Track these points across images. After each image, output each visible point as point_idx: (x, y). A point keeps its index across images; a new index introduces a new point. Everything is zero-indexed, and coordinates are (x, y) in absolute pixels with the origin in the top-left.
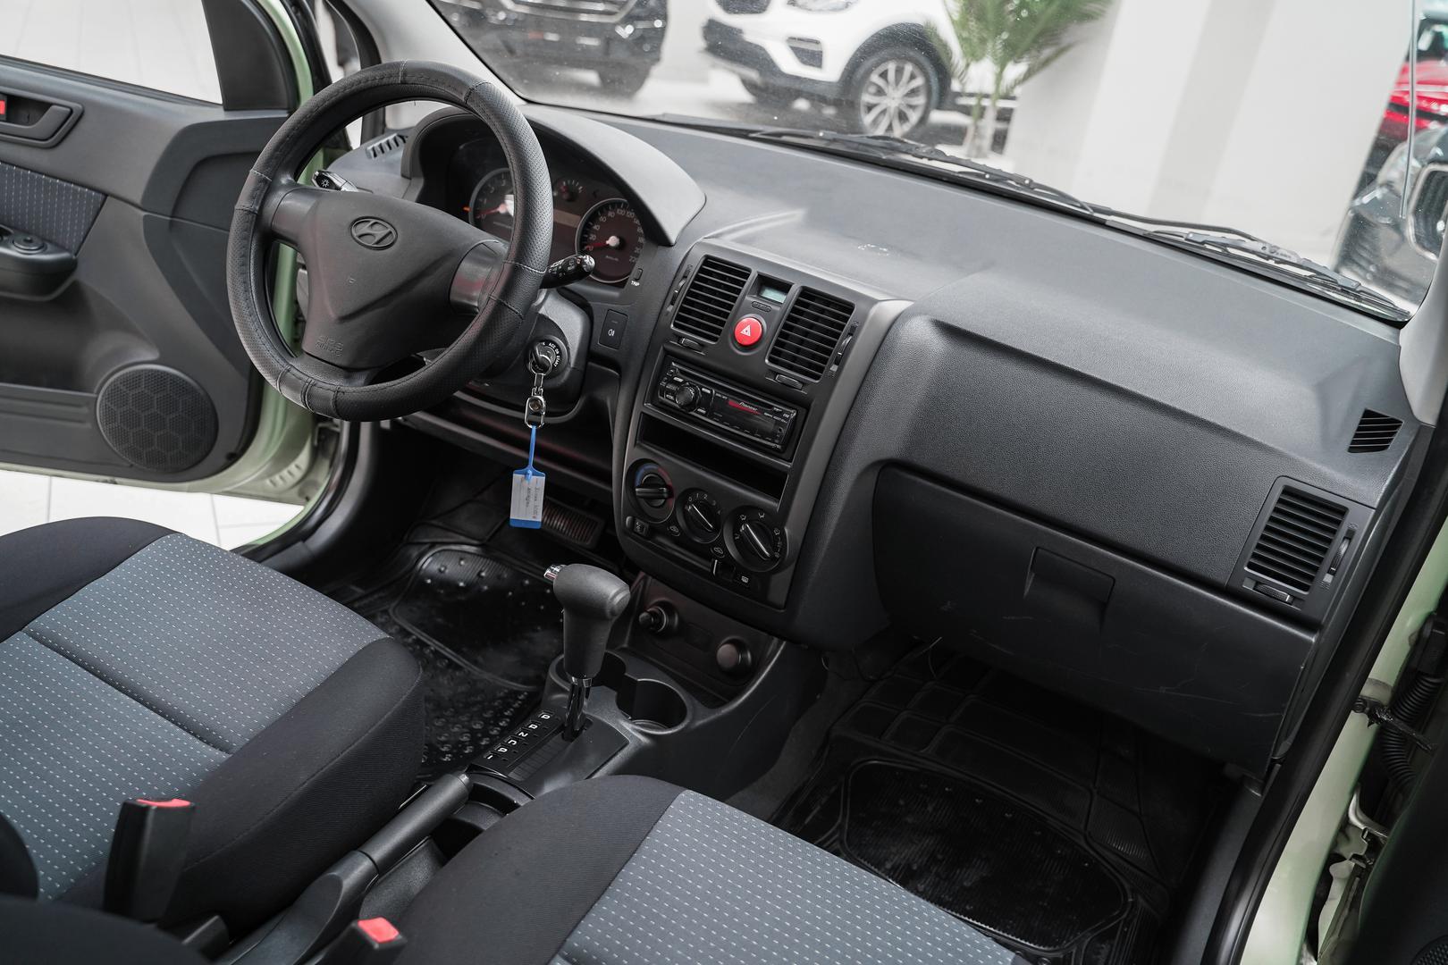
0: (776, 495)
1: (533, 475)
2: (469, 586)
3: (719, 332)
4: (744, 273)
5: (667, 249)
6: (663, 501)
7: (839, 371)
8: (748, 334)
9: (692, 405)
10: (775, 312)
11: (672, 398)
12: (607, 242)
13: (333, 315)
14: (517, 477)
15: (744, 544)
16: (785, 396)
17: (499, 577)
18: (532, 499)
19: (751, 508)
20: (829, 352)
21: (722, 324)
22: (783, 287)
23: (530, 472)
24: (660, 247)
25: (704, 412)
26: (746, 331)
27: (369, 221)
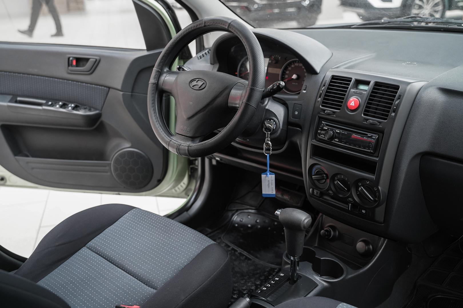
0: (372, 172)
1: (270, 174)
2: (253, 226)
3: (341, 106)
4: (349, 80)
5: (316, 76)
6: (324, 180)
7: (396, 115)
8: (353, 105)
9: (332, 138)
10: (364, 94)
11: (323, 136)
12: (292, 77)
13: (185, 117)
14: (263, 176)
15: (361, 195)
16: (372, 129)
17: (264, 222)
18: (270, 185)
19: (362, 180)
20: (390, 108)
21: (342, 102)
22: (367, 83)
24: (313, 75)
25: (337, 140)
26: (352, 104)
27: (196, 80)
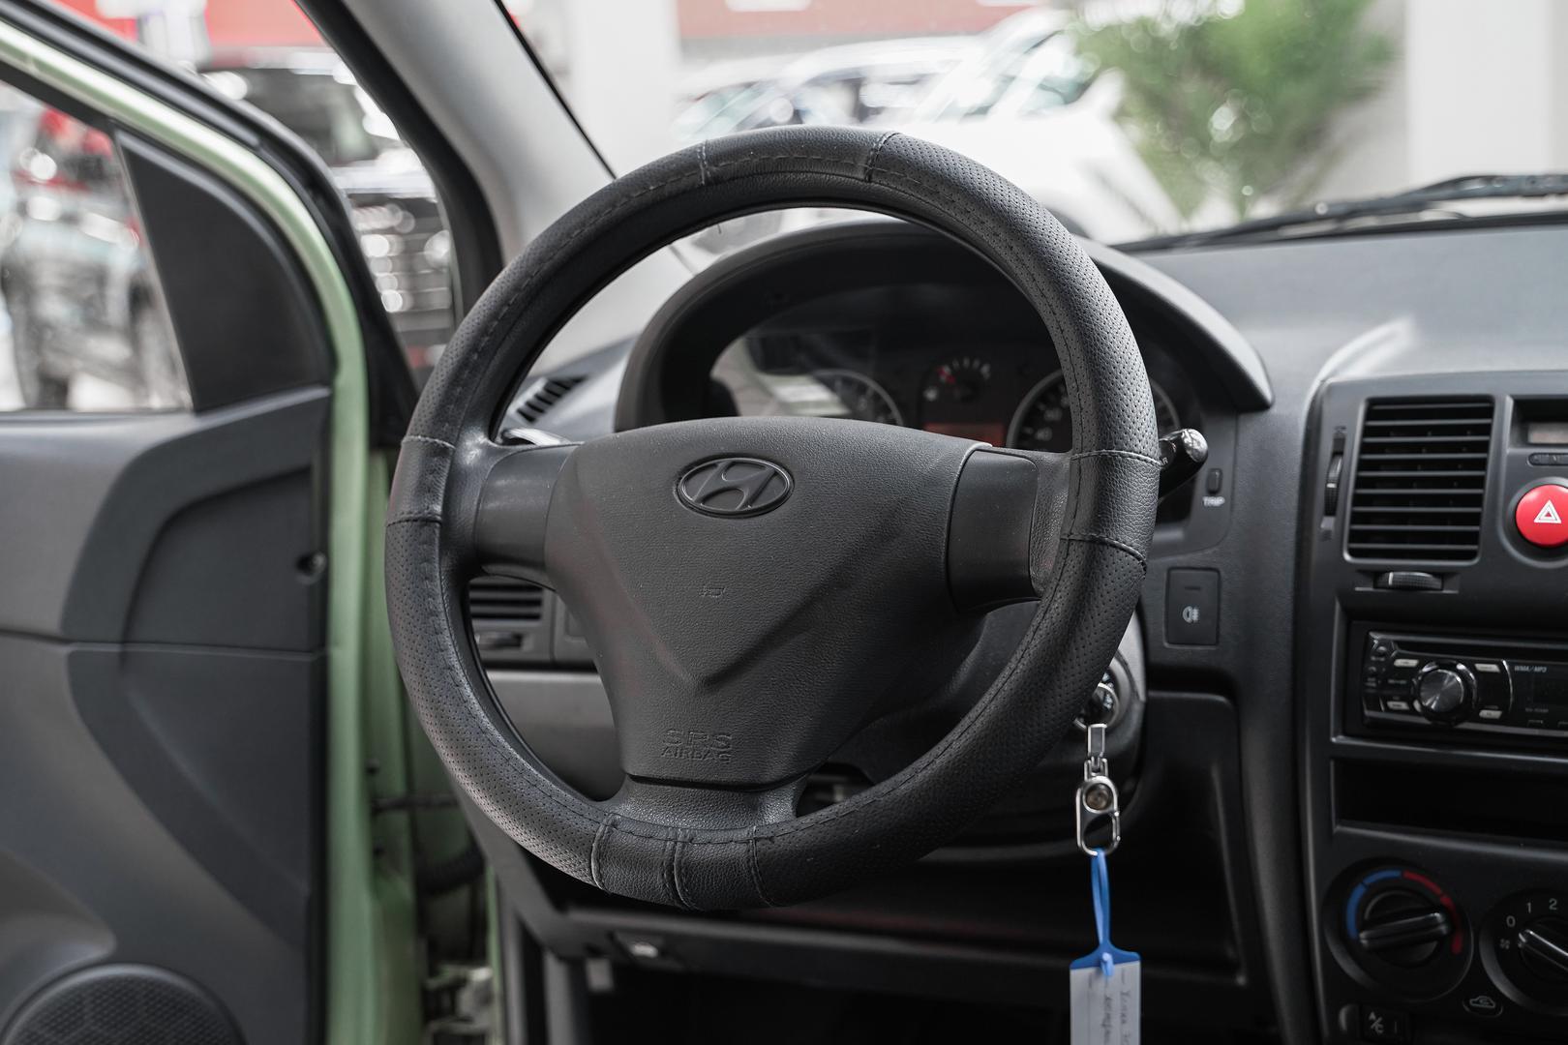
1: (1116, 962)
3: (1473, 538)
4: (1482, 407)
5: (1263, 417)
6: (1434, 945)
8: (1556, 520)
9: (1466, 708)
11: (1404, 706)
13: (687, 678)
14: (1079, 976)
18: (1116, 1021)
21: (1475, 519)
23: (1107, 957)
24: (1242, 417)
25: (1496, 714)
26: (1549, 516)
27: (715, 465)
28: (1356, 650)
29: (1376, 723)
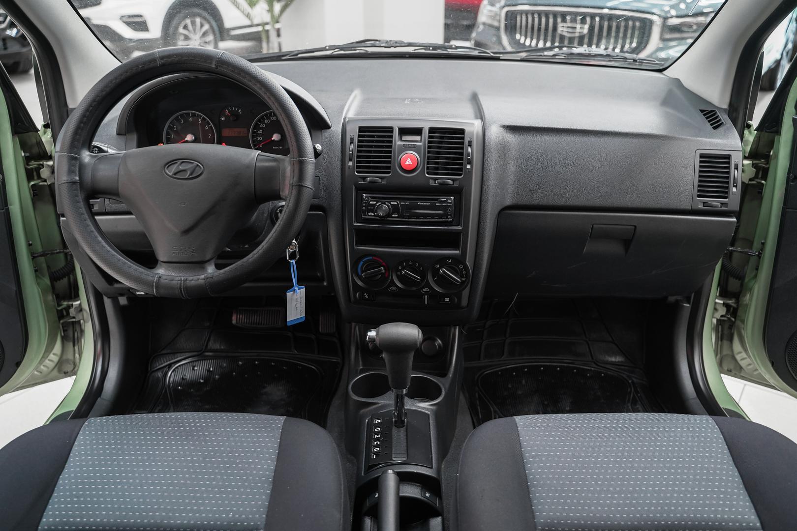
0: (456, 247)
1: (298, 289)
3: (389, 168)
4: (390, 130)
5: (329, 130)
7: (472, 167)
8: (411, 163)
9: (389, 214)
10: (420, 146)
11: (373, 214)
12: (273, 139)
13: (177, 231)
14: (289, 294)
15: (443, 281)
16: (444, 190)
17: (221, 367)
19: (442, 260)
20: (462, 159)
21: (389, 162)
22: (418, 131)
23: (296, 288)
24: (323, 130)
25: (397, 216)
26: (409, 162)
27: (176, 163)
28: (359, 199)
29: (365, 219)
